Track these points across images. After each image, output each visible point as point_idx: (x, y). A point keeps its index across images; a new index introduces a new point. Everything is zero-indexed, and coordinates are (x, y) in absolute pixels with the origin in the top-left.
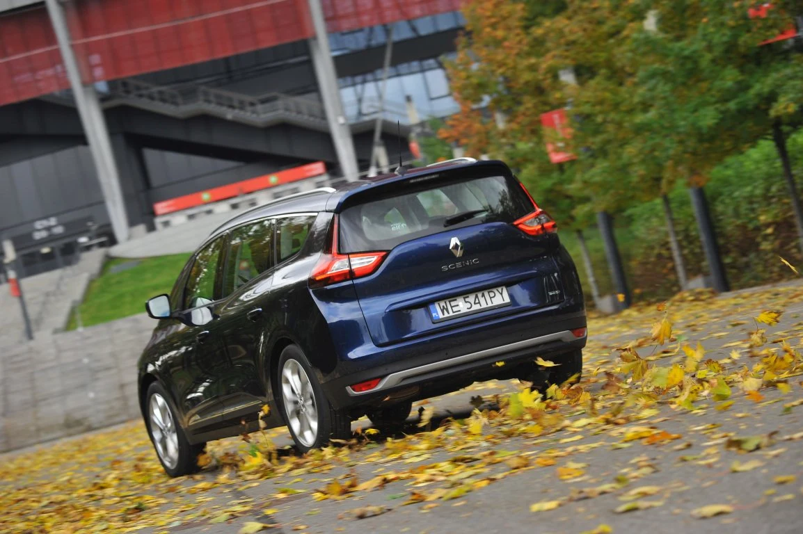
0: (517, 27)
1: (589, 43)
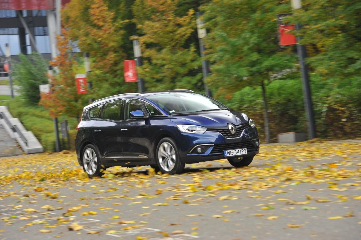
0: (110, 22)
1: (161, 34)
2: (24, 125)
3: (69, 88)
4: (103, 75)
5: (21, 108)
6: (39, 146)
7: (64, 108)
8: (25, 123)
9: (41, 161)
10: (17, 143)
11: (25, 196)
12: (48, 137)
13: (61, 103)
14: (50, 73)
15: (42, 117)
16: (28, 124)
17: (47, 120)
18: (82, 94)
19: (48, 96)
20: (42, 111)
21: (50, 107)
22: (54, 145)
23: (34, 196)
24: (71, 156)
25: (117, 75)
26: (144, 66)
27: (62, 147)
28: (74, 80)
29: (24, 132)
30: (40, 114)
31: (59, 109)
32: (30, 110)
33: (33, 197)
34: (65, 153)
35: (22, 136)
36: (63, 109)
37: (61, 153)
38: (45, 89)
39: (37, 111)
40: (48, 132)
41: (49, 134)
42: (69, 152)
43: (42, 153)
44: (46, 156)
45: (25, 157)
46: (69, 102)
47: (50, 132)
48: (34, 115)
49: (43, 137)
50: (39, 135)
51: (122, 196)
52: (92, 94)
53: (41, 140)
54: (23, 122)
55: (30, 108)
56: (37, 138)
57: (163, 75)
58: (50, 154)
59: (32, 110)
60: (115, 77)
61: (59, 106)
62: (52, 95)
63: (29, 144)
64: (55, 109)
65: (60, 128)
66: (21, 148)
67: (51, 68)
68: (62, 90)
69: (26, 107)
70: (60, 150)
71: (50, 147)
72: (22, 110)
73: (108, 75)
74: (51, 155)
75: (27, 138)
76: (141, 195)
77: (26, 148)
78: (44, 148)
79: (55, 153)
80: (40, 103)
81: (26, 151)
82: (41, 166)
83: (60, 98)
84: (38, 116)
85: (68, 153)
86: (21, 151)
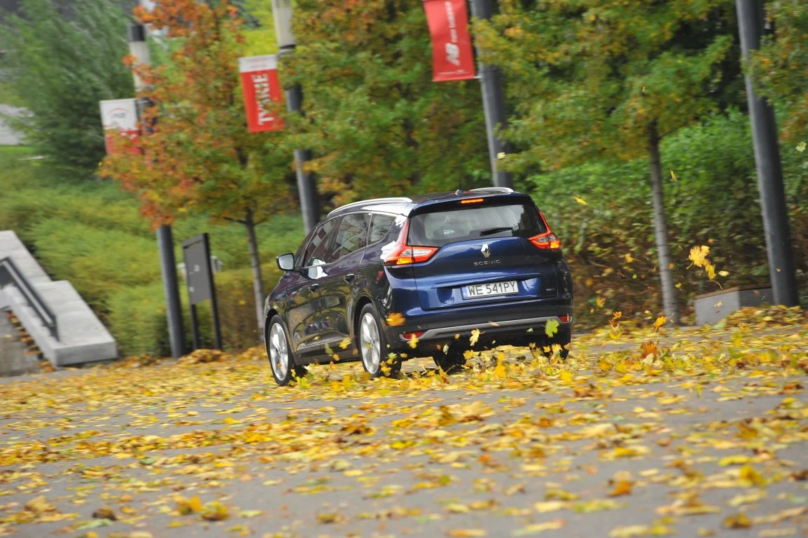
2: (37, 258)
3: (211, 113)
4: (343, 58)
5: (30, 191)
6: (101, 337)
7: (197, 186)
8: (44, 250)
9: (119, 392)
10: (18, 324)
11: (95, 516)
12: (132, 299)
13: (184, 167)
14: (137, 52)
15: (111, 226)
16: (58, 254)
17: (129, 237)
18: (266, 133)
19: (134, 144)
20: (108, 201)
21: (143, 184)
22: (163, 329)
23: (132, 515)
24: (232, 370)
25: (398, 55)
26: (501, 19)
27: (191, 336)
28: (230, 77)
29: (42, 283)
30: (100, 215)
31: (178, 192)
32: (64, 198)
33: (131, 521)
34: (203, 360)
35: (34, 300)
36: (194, 191)
37: (190, 359)
38: (123, 116)
39: (90, 203)
40: (132, 283)
41: (138, 291)
42: (219, 356)
43: (117, 364)
44: (133, 373)
45: (52, 378)
46: (213, 162)
47: (145, 282)
48: (77, 217)
49: (117, 301)
50: (101, 292)
51: (477, 504)
52: (303, 131)
53: (107, 312)
54: (38, 244)
55: (62, 193)
56: (92, 307)
57: (576, 48)
58: (149, 363)
59: (71, 198)
60: (390, 64)
61: (176, 183)
62: (150, 140)
63: (62, 331)
64: (163, 194)
65: (181, 267)
66: (31, 344)
67: (140, 35)
68: (189, 119)
69: (46, 186)
70: (186, 350)
71: (146, 341)
72: (31, 198)
73: (362, 55)
74: (149, 371)
75: (55, 308)
76: (549, 498)
77: (49, 345)
78: (119, 342)
79: (166, 362)
80: (102, 172)
81: (51, 357)
82: (128, 408)
83: (178, 150)
84: (92, 222)
85: (216, 358)
86: (32, 358)
